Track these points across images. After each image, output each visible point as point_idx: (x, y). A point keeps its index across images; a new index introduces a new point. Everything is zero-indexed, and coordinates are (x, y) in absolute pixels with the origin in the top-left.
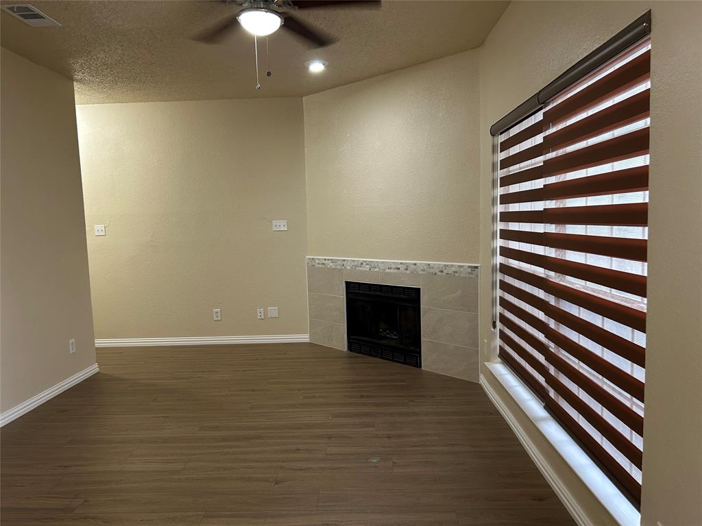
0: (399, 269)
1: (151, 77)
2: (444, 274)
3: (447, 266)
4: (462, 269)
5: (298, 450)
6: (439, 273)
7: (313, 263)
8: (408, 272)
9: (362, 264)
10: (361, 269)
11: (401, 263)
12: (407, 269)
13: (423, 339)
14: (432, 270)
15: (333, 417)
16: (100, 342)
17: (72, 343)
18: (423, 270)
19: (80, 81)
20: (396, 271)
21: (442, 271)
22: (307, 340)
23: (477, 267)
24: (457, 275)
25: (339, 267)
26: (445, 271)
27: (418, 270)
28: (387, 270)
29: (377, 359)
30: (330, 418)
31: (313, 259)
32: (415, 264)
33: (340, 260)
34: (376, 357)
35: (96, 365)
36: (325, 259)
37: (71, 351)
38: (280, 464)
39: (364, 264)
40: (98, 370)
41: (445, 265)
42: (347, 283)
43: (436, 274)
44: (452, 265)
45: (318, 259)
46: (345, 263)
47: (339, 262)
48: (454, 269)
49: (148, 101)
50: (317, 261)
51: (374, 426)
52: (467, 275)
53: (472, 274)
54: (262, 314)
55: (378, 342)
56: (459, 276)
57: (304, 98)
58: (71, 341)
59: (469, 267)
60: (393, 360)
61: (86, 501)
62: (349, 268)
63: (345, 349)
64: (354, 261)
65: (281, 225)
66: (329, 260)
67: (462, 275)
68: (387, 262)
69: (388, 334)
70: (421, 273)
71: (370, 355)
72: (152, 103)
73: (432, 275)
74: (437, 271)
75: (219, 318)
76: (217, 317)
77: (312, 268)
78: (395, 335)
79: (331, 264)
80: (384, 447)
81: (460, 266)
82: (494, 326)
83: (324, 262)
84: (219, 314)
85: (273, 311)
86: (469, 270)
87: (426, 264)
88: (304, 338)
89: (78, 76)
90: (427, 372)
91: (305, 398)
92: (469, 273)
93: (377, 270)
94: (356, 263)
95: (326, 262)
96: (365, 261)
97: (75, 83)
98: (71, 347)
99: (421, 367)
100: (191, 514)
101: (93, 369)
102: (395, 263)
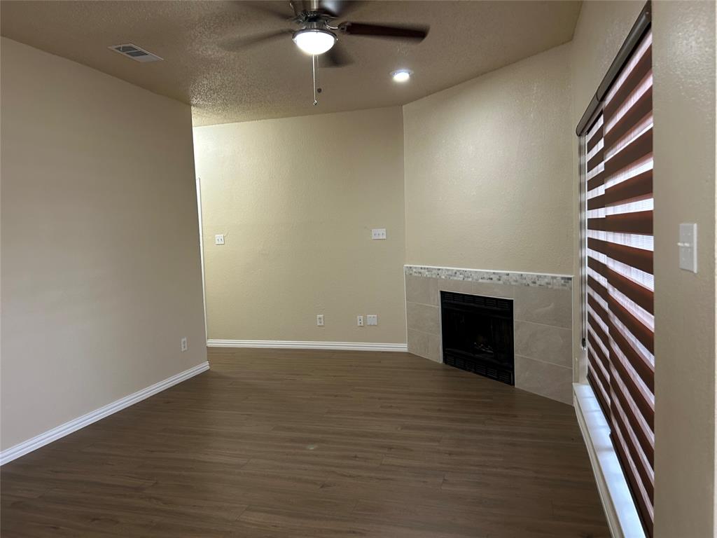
0: (491, 279)
1: (254, 97)
2: (537, 285)
3: (540, 276)
4: (555, 281)
5: (356, 457)
6: (532, 285)
7: (411, 272)
8: (501, 282)
9: (456, 273)
10: (455, 278)
11: (494, 273)
12: (499, 280)
13: (516, 355)
14: (524, 281)
15: (402, 429)
16: (212, 343)
17: (184, 342)
18: (516, 281)
19: (196, 105)
20: (489, 281)
21: (534, 283)
22: (406, 350)
23: (570, 279)
24: (550, 287)
25: (434, 276)
26: (538, 283)
27: (511, 280)
28: (480, 281)
29: (469, 374)
30: (399, 429)
31: (411, 267)
32: (508, 275)
33: (435, 269)
34: (470, 371)
35: (207, 363)
36: (421, 268)
37: (183, 350)
38: (333, 469)
39: (458, 273)
40: (208, 368)
41: (537, 276)
42: (442, 293)
43: (528, 285)
44: (545, 276)
45: (416, 268)
46: (439, 272)
47: (434, 271)
48: (546, 280)
49: (261, 119)
50: (414, 270)
51: (439, 441)
52: (561, 287)
53: (565, 285)
54: (362, 321)
55: (472, 355)
56: (552, 288)
57: (403, 107)
58: (183, 340)
59: (563, 278)
60: (486, 376)
61: (156, 483)
62: (443, 277)
63: (441, 361)
64: (448, 270)
65: (381, 233)
66: (425, 268)
67: (555, 287)
68: (480, 272)
69: (482, 347)
70: (513, 283)
71: (464, 369)
72: (264, 120)
73: (524, 286)
74: (530, 282)
75: (322, 324)
76: (320, 322)
77: (409, 277)
78: (490, 350)
79: (427, 273)
80: (442, 463)
81: (553, 278)
82: (584, 344)
83: (420, 270)
84: (322, 320)
85: (372, 319)
86: (563, 281)
87: (519, 275)
88: (403, 347)
89: (194, 101)
90: (519, 390)
91: (381, 407)
92: (563, 285)
93: (470, 279)
94: (450, 273)
95: (423, 271)
96: (459, 271)
97: (193, 108)
98: (183, 345)
99: (514, 384)
100: (236, 505)
101: (204, 366)
102: (487, 273)
